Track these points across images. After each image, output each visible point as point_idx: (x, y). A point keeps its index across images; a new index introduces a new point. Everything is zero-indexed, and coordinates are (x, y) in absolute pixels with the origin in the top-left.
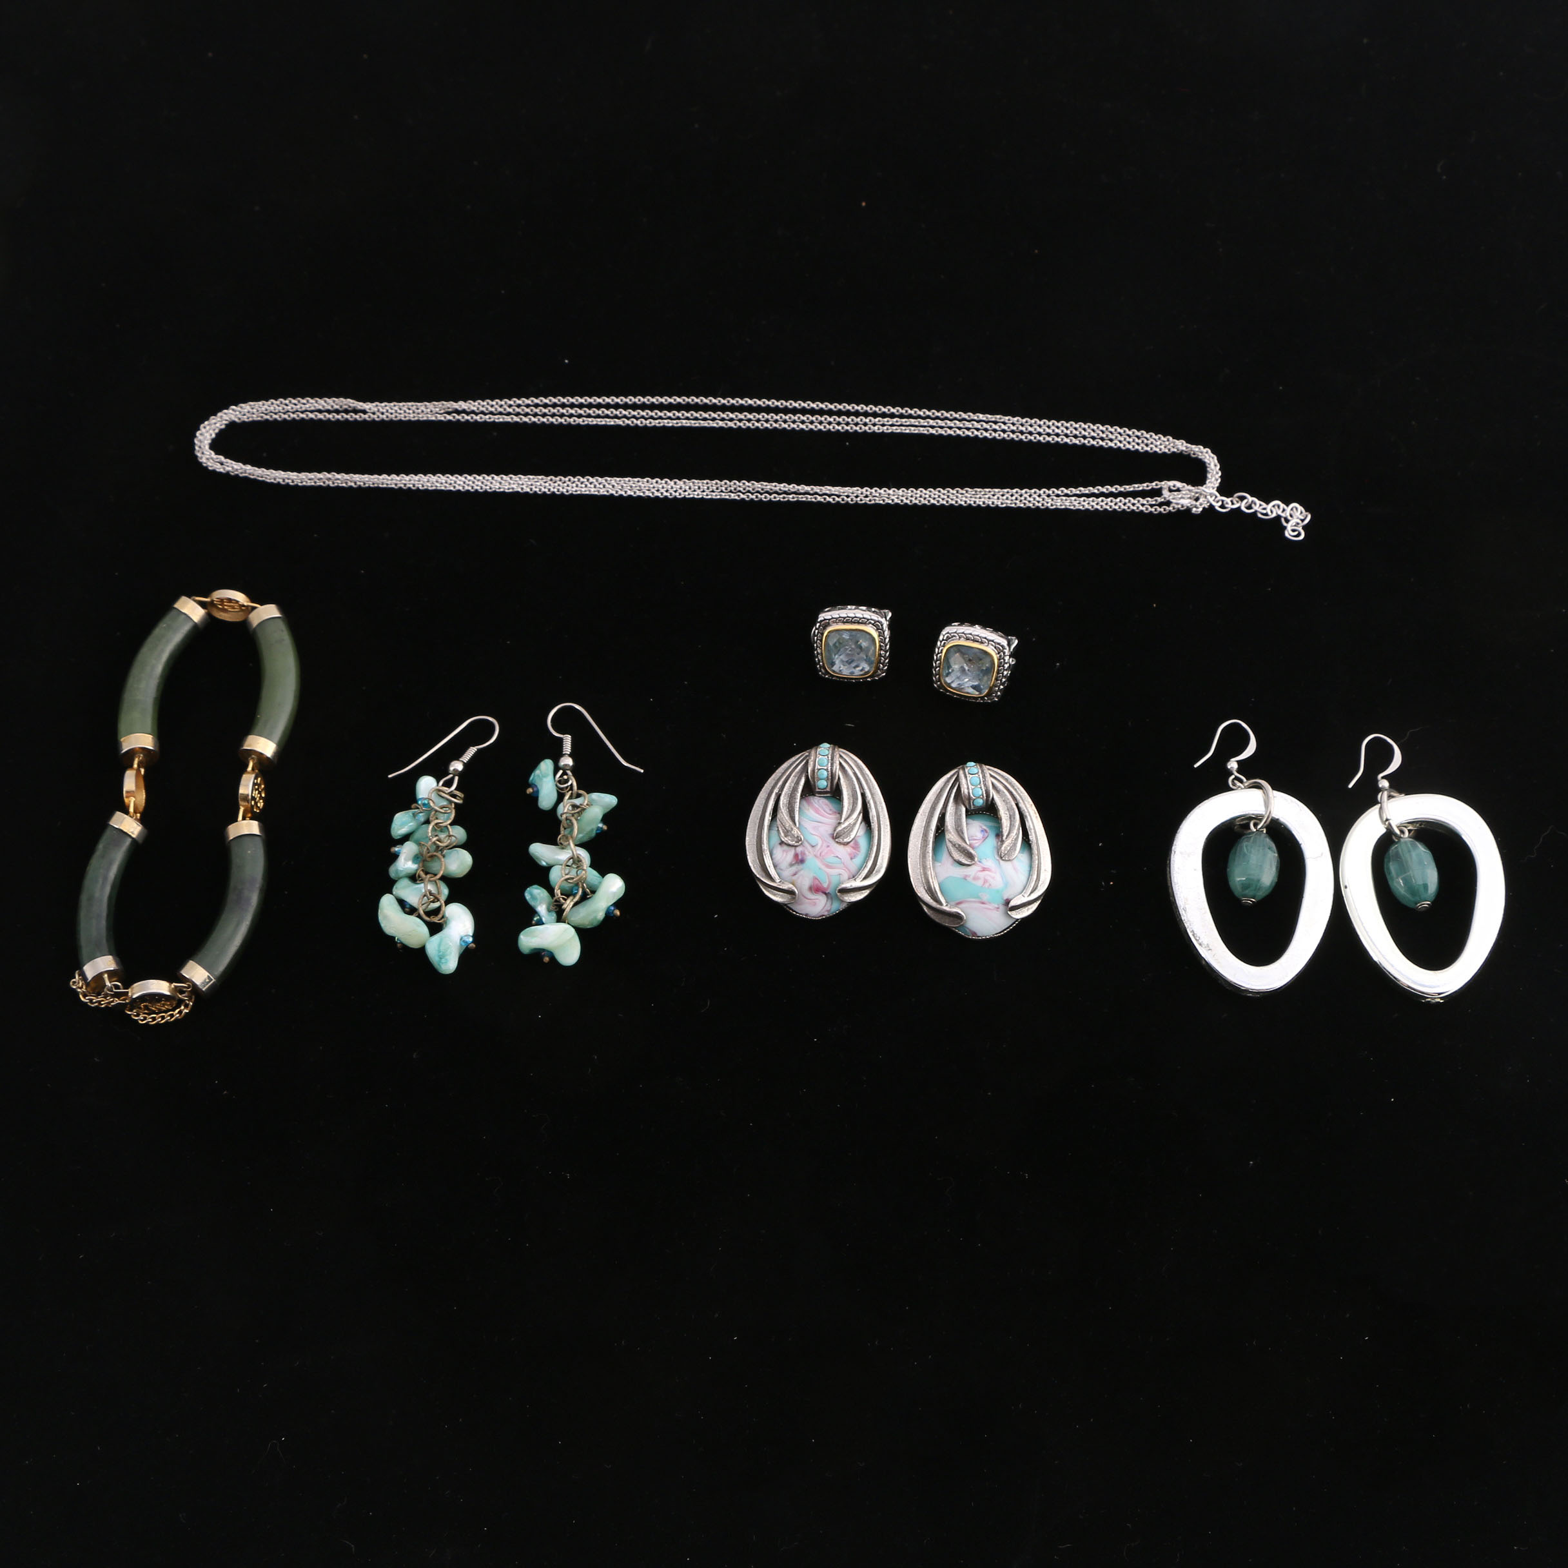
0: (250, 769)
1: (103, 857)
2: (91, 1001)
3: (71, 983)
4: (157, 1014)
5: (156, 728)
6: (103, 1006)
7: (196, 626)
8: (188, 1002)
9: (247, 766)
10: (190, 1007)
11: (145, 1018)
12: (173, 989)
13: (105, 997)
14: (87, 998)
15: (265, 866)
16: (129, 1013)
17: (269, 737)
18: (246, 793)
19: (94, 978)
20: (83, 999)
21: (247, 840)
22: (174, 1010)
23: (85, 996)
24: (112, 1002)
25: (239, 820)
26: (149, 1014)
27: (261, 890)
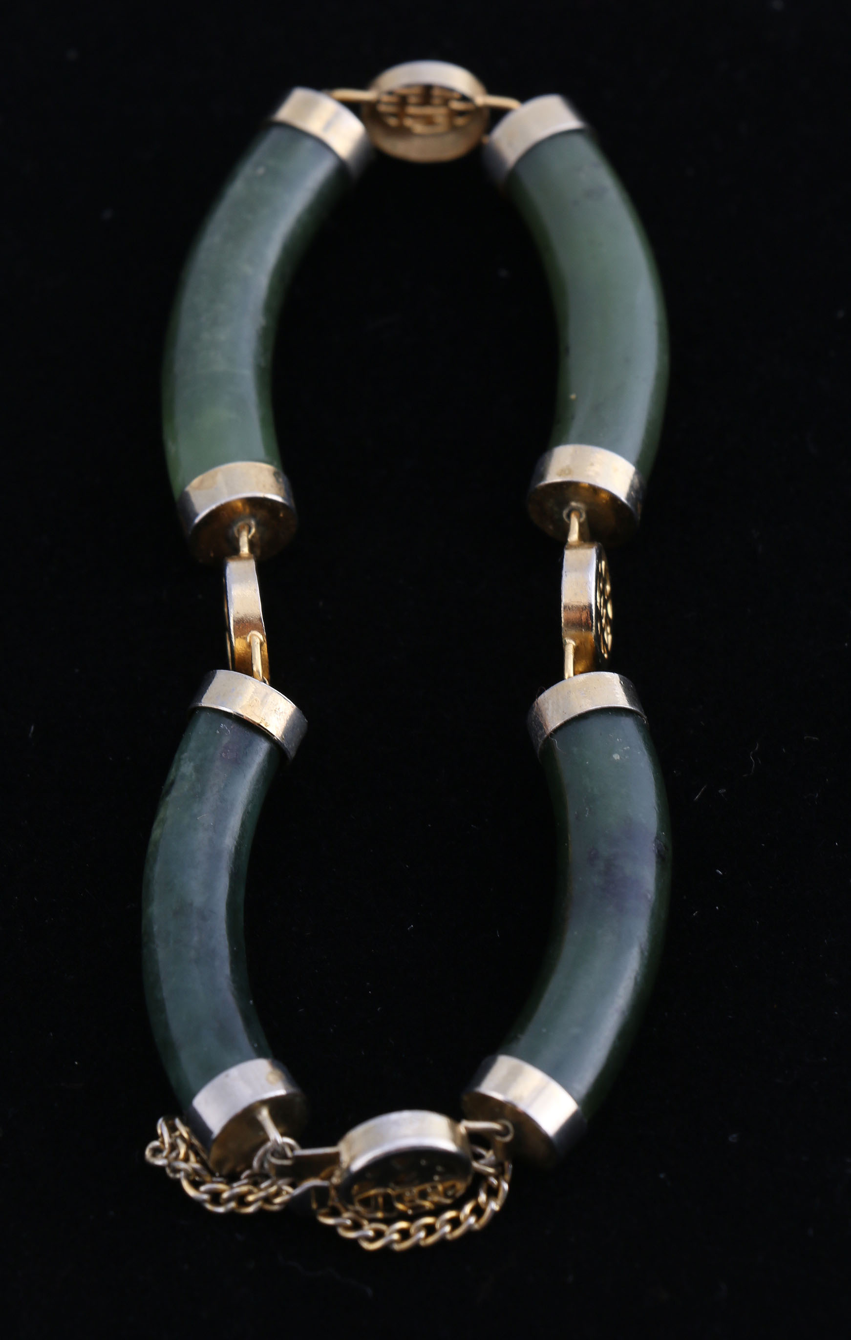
0: (574, 536)
1: (197, 795)
2: (216, 1197)
3: (148, 1153)
4: (411, 1219)
5: (274, 446)
6: (251, 1209)
7: (342, 168)
8: (495, 1182)
9: (565, 530)
10: (502, 1195)
11: (379, 1234)
12: (463, 1137)
13: (256, 1184)
14: (203, 1188)
15: (659, 795)
16: (330, 1221)
17: (613, 446)
18: (582, 601)
19: (227, 1129)
20: (191, 1192)
21: (595, 726)
22: (458, 1205)
23: (196, 1185)
24: (278, 1193)
25: (566, 676)
26: (389, 1222)
27: (661, 857)
